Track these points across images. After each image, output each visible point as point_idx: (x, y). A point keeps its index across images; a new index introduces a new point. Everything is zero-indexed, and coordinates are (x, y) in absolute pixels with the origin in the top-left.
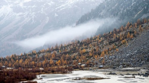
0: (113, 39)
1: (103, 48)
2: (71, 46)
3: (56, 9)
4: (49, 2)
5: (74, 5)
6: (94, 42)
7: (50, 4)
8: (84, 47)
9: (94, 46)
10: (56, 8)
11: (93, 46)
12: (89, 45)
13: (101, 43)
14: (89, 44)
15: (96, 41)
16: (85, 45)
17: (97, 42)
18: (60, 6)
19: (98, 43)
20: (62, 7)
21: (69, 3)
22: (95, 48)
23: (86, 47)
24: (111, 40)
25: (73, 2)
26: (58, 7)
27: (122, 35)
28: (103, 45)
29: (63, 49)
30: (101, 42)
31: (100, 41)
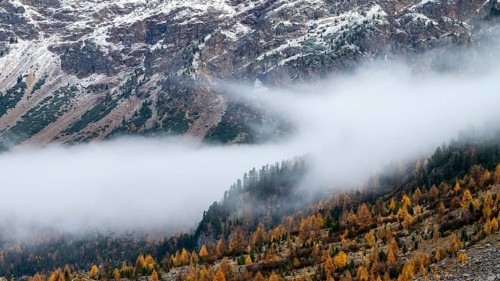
0: (458, 214)
1: (416, 247)
2: (297, 238)
3: (260, 58)
4: (226, 28)
5: (343, 44)
6: (386, 222)
7: (231, 35)
8: (346, 243)
9: (385, 241)
10: (259, 53)
11: (379, 241)
12: (367, 235)
13: (412, 227)
14: (366, 230)
15: (394, 220)
16: (350, 236)
17: (397, 225)
18: (278, 44)
19: (401, 228)
20: (289, 52)
21: (318, 30)
22: (386, 249)
23: (354, 242)
24: (451, 218)
25: (339, 26)
26: (267, 48)
27: (494, 197)
28: (419, 238)
29: (264, 249)
30: (414, 223)
31: (411, 219)
